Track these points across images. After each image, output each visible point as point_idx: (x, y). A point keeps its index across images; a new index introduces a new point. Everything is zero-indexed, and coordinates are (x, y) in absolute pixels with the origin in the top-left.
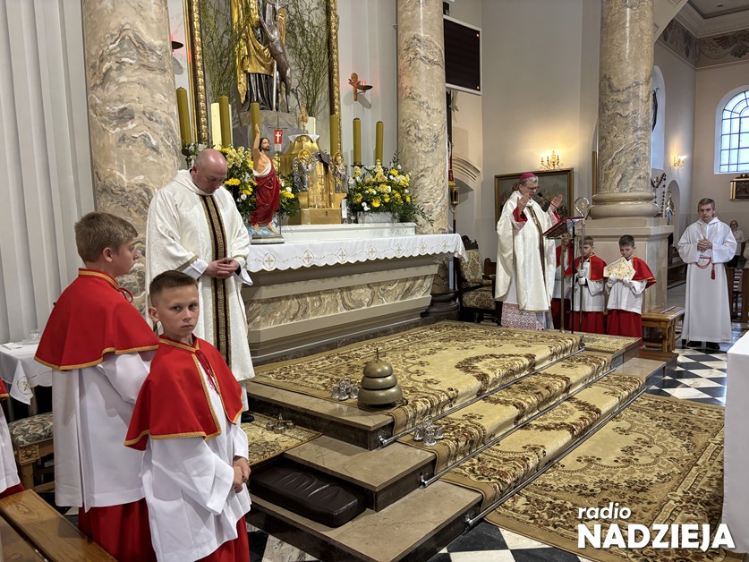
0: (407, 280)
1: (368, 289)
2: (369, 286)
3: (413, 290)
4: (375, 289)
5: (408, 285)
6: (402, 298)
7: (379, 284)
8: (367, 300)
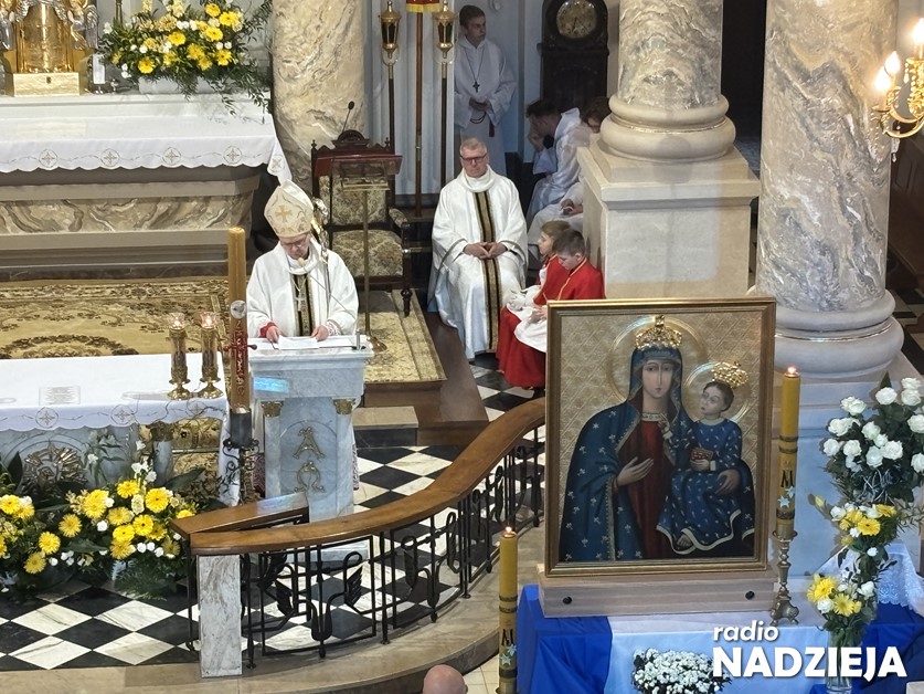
0: (158, 200)
1: (63, 207)
2: (65, 202)
3: (178, 217)
4: (83, 208)
5: (162, 208)
6: (154, 225)
7: (89, 202)
8: (68, 222)
